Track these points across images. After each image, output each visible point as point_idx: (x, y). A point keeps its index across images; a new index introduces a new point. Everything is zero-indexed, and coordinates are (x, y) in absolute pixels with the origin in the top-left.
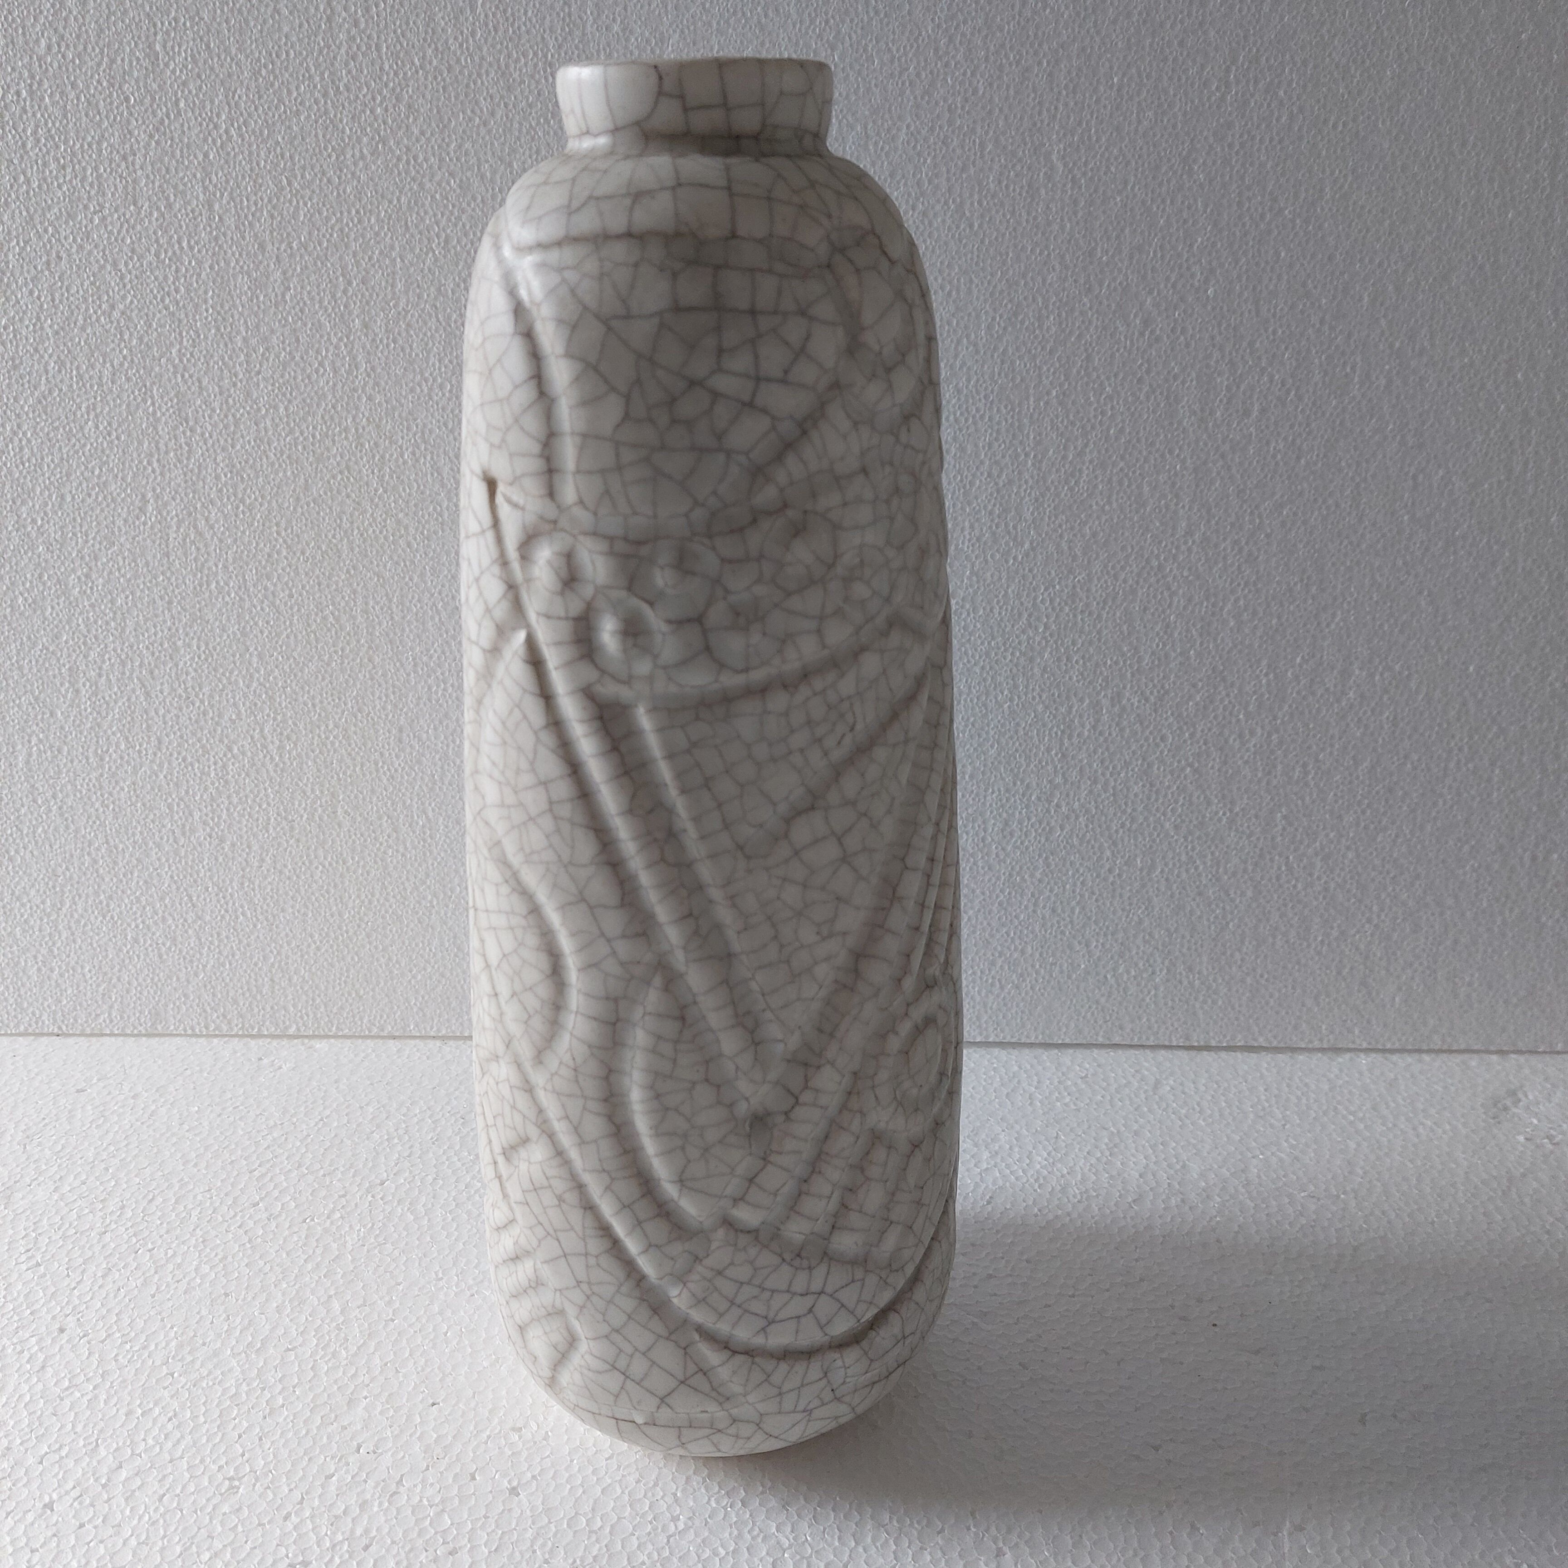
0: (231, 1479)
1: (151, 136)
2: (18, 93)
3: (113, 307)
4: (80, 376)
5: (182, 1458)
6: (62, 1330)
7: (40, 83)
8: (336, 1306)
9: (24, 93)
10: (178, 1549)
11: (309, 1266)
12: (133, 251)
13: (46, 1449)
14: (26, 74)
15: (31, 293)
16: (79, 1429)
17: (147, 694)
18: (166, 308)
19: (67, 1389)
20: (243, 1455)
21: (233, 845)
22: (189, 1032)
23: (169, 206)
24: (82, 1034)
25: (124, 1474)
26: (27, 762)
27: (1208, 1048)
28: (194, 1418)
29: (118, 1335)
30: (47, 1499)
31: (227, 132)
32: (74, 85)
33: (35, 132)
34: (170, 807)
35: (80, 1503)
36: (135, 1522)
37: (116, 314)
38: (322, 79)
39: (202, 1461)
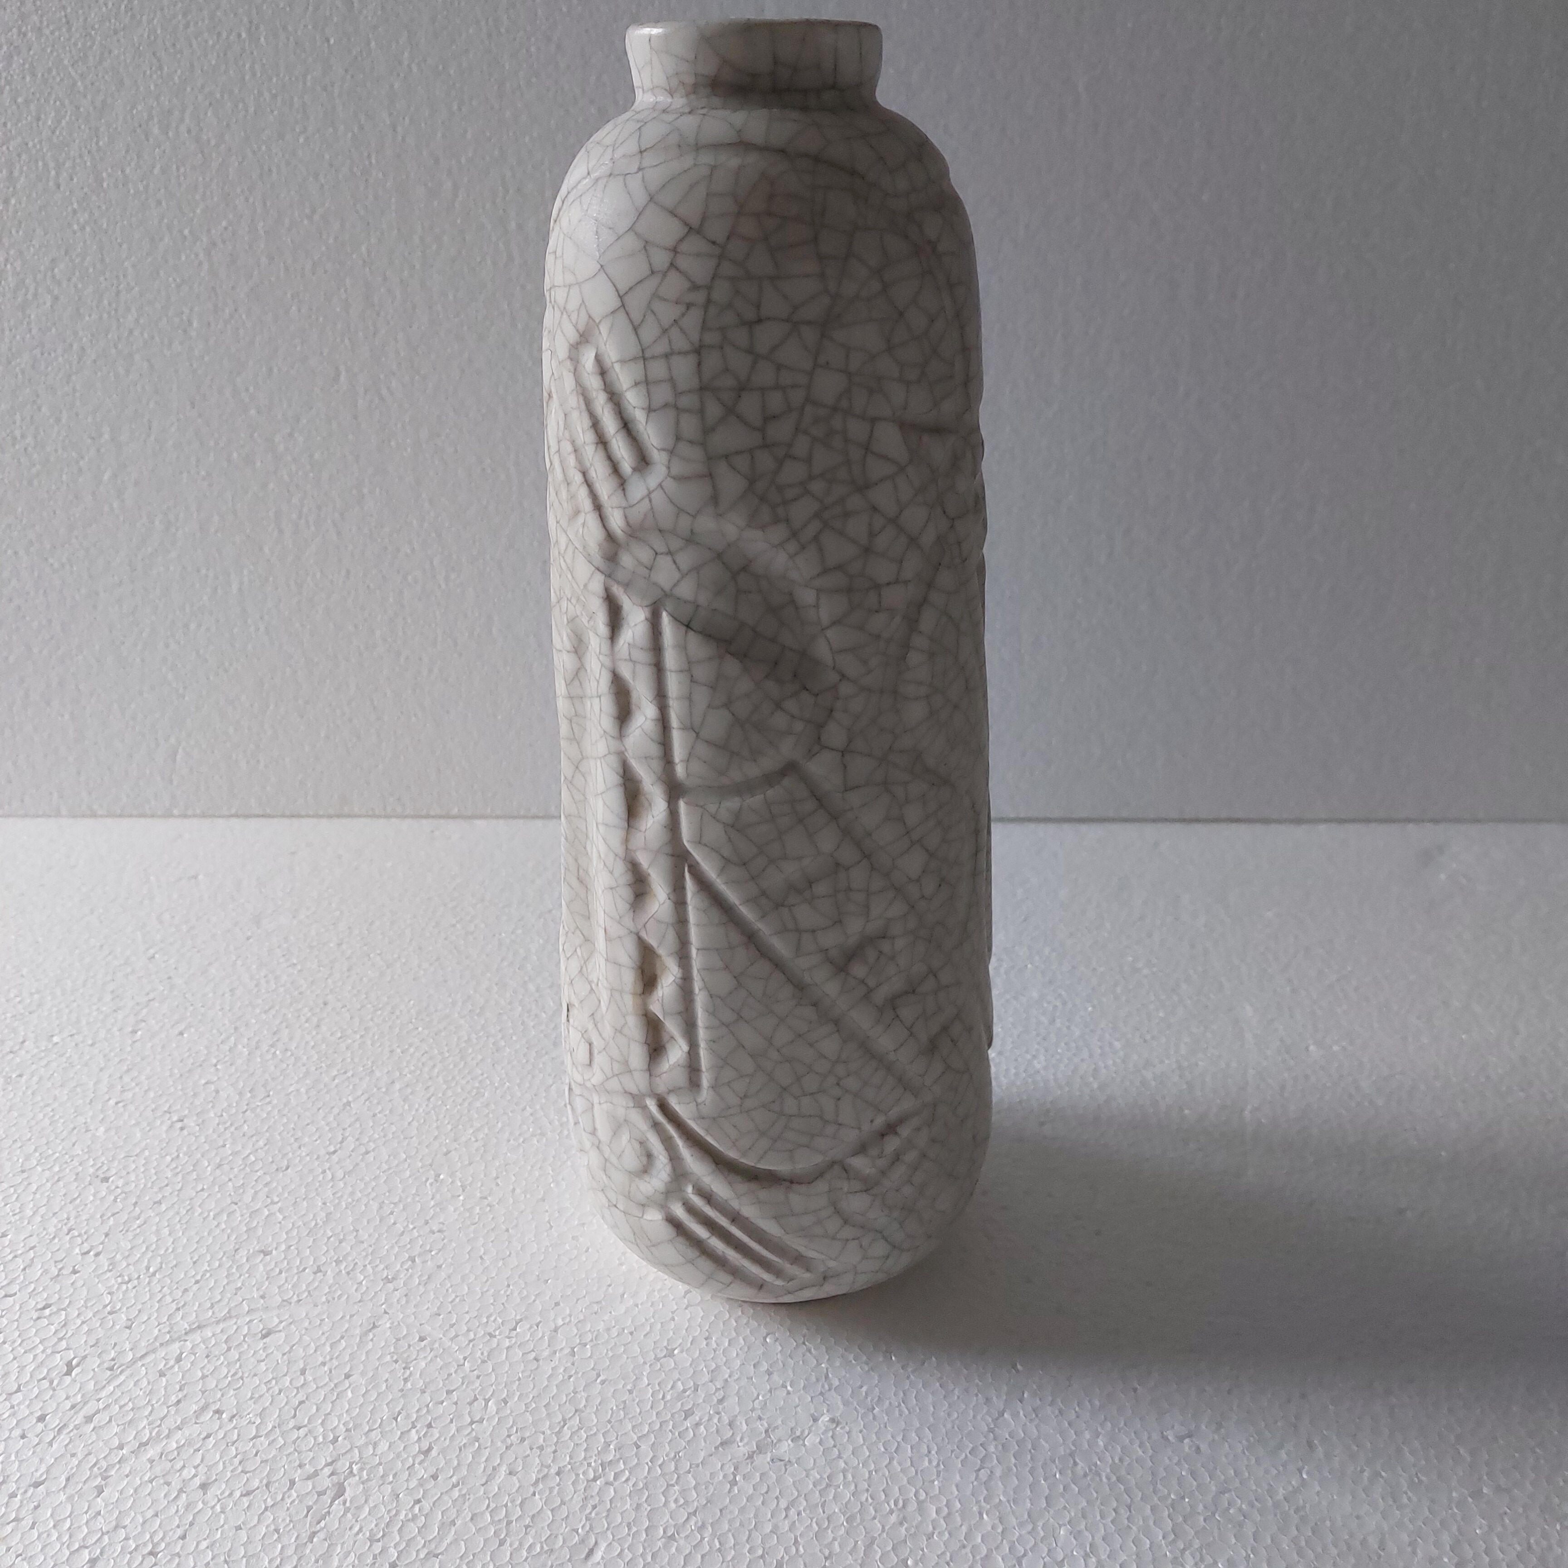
0: (478, 1088)
1: (346, 71)
2: (239, 35)
3: (314, 211)
4: (287, 269)
5: (437, 1077)
6: (325, 1004)
7: (257, 27)
8: (531, 987)
9: (244, 35)
10: (449, 1127)
11: (505, 963)
12: (331, 165)
13: (336, 1073)
14: (245, 20)
15: (247, 199)
16: (356, 1060)
17: (339, 533)
18: (357, 212)
19: (341, 1038)
20: (482, 1074)
21: (407, 658)
22: (370, 813)
23: (361, 128)
24: (283, 816)
25: (397, 1086)
26: (240, 590)
27: (1197, 820)
28: (441, 1053)
29: (369, 1006)
30: (345, 1100)
31: (409, 66)
32: (285, 28)
33: (252, 68)
34: (356, 626)
35: (371, 1102)
36: (413, 1113)
37: (316, 217)
38: (487, 23)
39: (453, 1078)
